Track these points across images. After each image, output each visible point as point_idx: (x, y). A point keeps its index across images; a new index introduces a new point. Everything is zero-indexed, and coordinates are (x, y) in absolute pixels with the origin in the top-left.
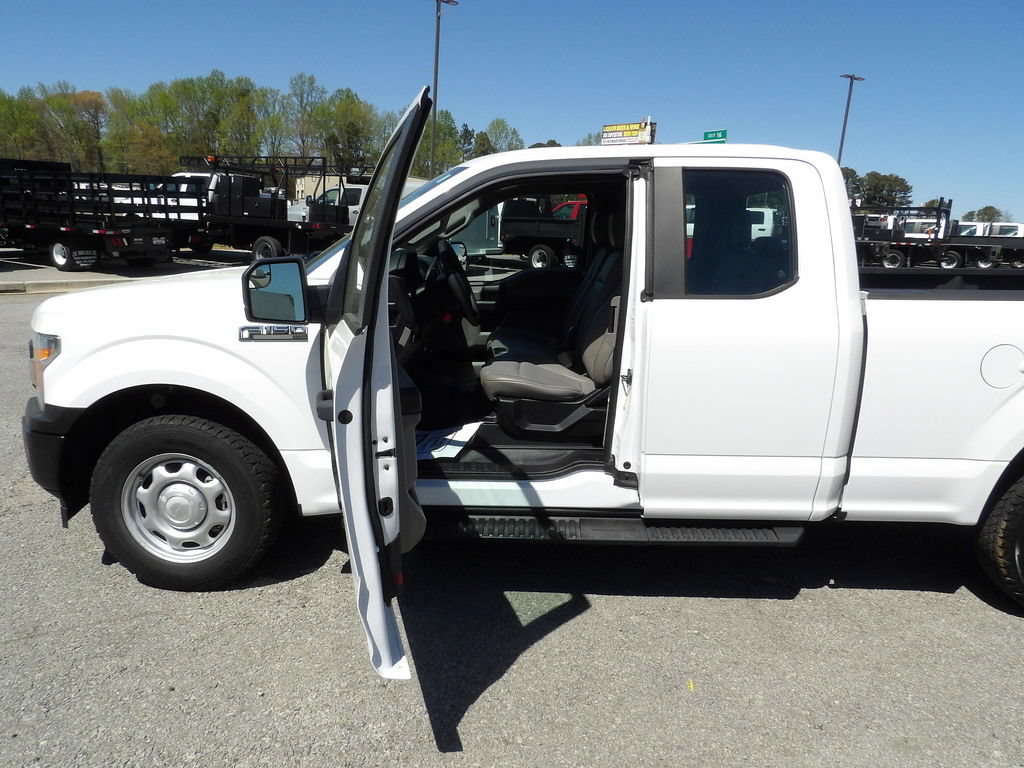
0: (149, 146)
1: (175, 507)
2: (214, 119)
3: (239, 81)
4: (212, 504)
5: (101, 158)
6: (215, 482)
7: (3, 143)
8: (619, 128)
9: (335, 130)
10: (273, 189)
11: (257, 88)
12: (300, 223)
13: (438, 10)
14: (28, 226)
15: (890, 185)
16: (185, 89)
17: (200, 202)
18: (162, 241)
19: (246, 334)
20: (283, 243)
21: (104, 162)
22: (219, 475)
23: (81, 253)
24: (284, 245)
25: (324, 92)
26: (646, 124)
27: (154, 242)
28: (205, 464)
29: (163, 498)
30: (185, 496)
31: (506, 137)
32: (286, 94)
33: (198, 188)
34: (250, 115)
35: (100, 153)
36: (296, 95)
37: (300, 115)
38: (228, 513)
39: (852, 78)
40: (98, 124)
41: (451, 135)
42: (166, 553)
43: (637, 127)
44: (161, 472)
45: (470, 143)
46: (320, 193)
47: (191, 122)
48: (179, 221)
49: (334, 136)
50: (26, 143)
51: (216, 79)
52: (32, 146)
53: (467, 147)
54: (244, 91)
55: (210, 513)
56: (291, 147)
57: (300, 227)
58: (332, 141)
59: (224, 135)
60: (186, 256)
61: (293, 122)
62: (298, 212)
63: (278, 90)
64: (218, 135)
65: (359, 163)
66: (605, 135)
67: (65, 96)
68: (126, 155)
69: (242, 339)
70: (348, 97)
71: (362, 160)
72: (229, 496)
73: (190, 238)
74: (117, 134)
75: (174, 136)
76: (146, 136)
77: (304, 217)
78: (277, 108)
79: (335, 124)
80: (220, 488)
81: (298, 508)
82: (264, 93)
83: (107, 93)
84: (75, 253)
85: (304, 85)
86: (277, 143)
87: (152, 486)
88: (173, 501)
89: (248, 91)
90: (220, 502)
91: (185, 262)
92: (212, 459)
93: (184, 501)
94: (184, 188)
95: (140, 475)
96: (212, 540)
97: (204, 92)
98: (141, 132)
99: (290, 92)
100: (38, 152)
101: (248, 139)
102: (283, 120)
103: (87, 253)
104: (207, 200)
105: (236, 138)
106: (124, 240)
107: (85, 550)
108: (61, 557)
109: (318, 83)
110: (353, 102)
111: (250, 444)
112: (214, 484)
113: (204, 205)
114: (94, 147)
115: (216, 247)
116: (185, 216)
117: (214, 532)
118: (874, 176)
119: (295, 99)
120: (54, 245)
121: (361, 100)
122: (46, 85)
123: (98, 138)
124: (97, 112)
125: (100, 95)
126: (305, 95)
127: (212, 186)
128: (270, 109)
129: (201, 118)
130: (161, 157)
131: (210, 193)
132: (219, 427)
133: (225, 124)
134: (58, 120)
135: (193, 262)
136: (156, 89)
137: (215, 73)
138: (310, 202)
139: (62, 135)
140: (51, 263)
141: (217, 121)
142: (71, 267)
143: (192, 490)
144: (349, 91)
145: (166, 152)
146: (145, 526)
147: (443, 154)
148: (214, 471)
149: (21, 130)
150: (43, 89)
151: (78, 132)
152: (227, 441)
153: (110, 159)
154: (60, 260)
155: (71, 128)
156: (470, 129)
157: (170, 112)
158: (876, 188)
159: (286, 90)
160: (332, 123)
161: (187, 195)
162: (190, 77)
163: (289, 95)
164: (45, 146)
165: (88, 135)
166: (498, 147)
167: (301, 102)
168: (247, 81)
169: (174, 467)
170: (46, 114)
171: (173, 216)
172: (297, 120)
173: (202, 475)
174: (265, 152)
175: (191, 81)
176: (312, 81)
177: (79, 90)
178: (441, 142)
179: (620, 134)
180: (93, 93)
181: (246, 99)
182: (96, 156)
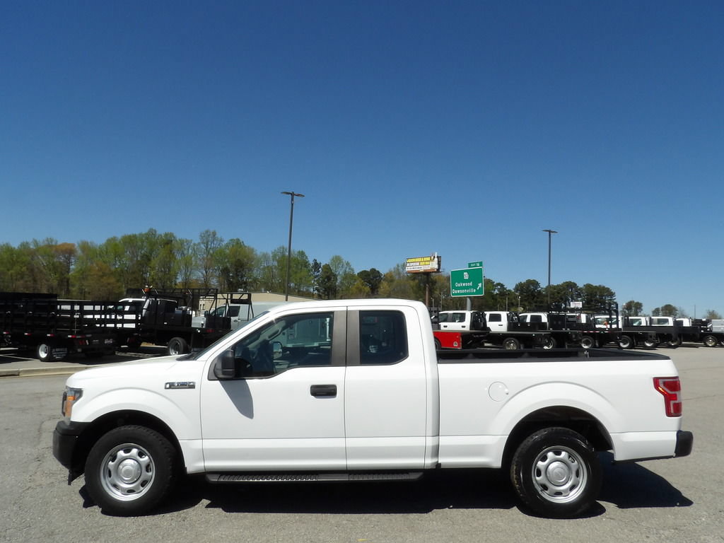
0: (102, 277)
1: (127, 470)
2: (147, 259)
3: (166, 235)
4: (144, 469)
5: (68, 285)
6: (147, 458)
7: (2, 276)
8: (417, 260)
9: (228, 264)
10: (184, 307)
11: (178, 239)
12: (199, 329)
13: (292, 200)
14: (26, 334)
15: (601, 292)
16: (130, 241)
17: (137, 317)
18: (111, 341)
19: (168, 386)
20: (188, 341)
21: (70, 288)
22: (149, 454)
23: (57, 350)
24: (188, 342)
25: (221, 240)
26: (434, 257)
27: (106, 342)
28: (143, 449)
29: (121, 467)
30: (132, 465)
31: (342, 267)
32: (196, 242)
33: (136, 308)
34: (171, 256)
35: (68, 282)
36: (203, 243)
37: (205, 256)
38: (152, 474)
39: (550, 232)
40: (69, 263)
41: (306, 266)
42: (118, 496)
43: (429, 259)
44: (121, 453)
45: (319, 271)
46: (213, 309)
47: (132, 260)
48: (123, 329)
49: (227, 268)
50: (19, 276)
51: (152, 233)
52: (22, 278)
53: (316, 274)
54: (168, 242)
55: (143, 474)
56: (198, 275)
57: (199, 331)
58: (225, 271)
59: (153, 269)
60: (125, 351)
61: (200, 260)
62: (198, 320)
63: (191, 241)
64: (149, 268)
65: (243, 285)
66: (408, 265)
67: (50, 246)
68: (85, 283)
69: (166, 388)
70: (238, 244)
71: (245, 283)
72: (153, 466)
73: (128, 339)
74: (81, 270)
75: (119, 270)
76: (100, 270)
77: (202, 324)
78: (190, 251)
79: (228, 261)
80: (149, 461)
81: (185, 469)
82: (182, 242)
83: (78, 244)
84: (54, 350)
85: (209, 237)
86: (188, 274)
87: (116, 461)
88: (126, 468)
89: (172, 241)
90: (148, 468)
91: (123, 354)
92: (146, 446)
93: (131, 468)
94: (127, 308)
95: (111, 455)
96: (142, 488)
97: (143, 242)
98: (97, 268)
99: (199, 241)
100: (26, 281)
101: (169, 271)
102: (193, 259)
103: (61, 350)
104: (142, 315)
105: (162, 271)
106: (87, 341)
107: (74, 502)
108: (61, 506)
109: (218, 236)
110: (241, 246)
111: (165, 439)
112: (146, 459)
113: (140, 318)
114: (65, 278)
115: (144, 345)
116: (126, 326)
117: (143, 484)
118: (588, 286)
119: (202, 246)
120: (40, 345)
121: (246, 245)
122: (38, 240)
123: (68, 272)
124: (70, 256)
125: (73, 245)
126: (210, 243)
127: (145, 307)
128: (185, 252)
129: (139, 259)
130: (109, 284)
131: (144, 310)
132: (151, 431)
133: (155, 262)
134: (42, 261)
135: (128, 354)
136: (112, 242)
137: (151, 230)
138: (207, 315)
139: (44, 271)
140: (37, 357)
141: (149, 260)
142: (49, 359)
143: (135, 462)
144: (239, 240)
145: (112, 280)
146: (110, 482)
147: (300, 279)
148: (147, 452)
149: (17, 268)
150: (36, 242)
151: (54, 268)
152: (155, 437)
153: (73, 286)
154: (43, 355)
155: (51, 267)
156: (318, 262)
157: (118, 255)
158: (591, 294)
159: (197, 240)
160: (226, 260)
161: (129, 312)
162: (134, 233)
163: (199, 244)
164: (30, 279)
165: (61, 271)
166: (337, 273)
167: (207, 247)
168: (172, 235)
169: (127, 451)
170: (36, 258)
171: (119, 326)
172: (203, 258)
173: (141, 454)
174: (180, 280)
175: (135, 236)
176: (214, 234)
177: (59, 243)
178: (299, 271)
179: (418, 264)
180: (69, 244)
181: (169, 246)
182: (65, 284)
